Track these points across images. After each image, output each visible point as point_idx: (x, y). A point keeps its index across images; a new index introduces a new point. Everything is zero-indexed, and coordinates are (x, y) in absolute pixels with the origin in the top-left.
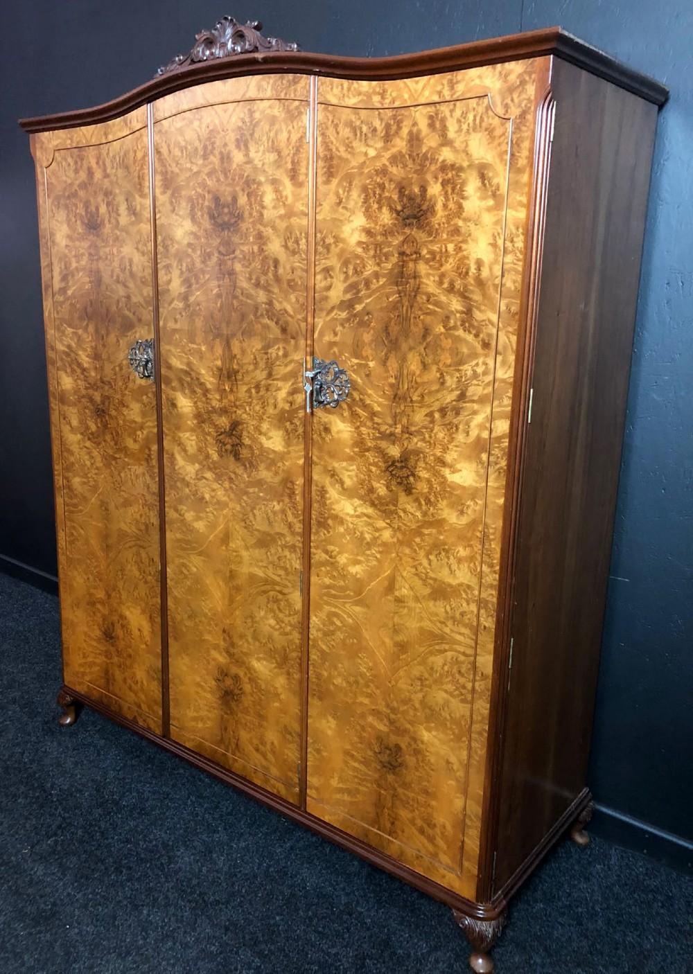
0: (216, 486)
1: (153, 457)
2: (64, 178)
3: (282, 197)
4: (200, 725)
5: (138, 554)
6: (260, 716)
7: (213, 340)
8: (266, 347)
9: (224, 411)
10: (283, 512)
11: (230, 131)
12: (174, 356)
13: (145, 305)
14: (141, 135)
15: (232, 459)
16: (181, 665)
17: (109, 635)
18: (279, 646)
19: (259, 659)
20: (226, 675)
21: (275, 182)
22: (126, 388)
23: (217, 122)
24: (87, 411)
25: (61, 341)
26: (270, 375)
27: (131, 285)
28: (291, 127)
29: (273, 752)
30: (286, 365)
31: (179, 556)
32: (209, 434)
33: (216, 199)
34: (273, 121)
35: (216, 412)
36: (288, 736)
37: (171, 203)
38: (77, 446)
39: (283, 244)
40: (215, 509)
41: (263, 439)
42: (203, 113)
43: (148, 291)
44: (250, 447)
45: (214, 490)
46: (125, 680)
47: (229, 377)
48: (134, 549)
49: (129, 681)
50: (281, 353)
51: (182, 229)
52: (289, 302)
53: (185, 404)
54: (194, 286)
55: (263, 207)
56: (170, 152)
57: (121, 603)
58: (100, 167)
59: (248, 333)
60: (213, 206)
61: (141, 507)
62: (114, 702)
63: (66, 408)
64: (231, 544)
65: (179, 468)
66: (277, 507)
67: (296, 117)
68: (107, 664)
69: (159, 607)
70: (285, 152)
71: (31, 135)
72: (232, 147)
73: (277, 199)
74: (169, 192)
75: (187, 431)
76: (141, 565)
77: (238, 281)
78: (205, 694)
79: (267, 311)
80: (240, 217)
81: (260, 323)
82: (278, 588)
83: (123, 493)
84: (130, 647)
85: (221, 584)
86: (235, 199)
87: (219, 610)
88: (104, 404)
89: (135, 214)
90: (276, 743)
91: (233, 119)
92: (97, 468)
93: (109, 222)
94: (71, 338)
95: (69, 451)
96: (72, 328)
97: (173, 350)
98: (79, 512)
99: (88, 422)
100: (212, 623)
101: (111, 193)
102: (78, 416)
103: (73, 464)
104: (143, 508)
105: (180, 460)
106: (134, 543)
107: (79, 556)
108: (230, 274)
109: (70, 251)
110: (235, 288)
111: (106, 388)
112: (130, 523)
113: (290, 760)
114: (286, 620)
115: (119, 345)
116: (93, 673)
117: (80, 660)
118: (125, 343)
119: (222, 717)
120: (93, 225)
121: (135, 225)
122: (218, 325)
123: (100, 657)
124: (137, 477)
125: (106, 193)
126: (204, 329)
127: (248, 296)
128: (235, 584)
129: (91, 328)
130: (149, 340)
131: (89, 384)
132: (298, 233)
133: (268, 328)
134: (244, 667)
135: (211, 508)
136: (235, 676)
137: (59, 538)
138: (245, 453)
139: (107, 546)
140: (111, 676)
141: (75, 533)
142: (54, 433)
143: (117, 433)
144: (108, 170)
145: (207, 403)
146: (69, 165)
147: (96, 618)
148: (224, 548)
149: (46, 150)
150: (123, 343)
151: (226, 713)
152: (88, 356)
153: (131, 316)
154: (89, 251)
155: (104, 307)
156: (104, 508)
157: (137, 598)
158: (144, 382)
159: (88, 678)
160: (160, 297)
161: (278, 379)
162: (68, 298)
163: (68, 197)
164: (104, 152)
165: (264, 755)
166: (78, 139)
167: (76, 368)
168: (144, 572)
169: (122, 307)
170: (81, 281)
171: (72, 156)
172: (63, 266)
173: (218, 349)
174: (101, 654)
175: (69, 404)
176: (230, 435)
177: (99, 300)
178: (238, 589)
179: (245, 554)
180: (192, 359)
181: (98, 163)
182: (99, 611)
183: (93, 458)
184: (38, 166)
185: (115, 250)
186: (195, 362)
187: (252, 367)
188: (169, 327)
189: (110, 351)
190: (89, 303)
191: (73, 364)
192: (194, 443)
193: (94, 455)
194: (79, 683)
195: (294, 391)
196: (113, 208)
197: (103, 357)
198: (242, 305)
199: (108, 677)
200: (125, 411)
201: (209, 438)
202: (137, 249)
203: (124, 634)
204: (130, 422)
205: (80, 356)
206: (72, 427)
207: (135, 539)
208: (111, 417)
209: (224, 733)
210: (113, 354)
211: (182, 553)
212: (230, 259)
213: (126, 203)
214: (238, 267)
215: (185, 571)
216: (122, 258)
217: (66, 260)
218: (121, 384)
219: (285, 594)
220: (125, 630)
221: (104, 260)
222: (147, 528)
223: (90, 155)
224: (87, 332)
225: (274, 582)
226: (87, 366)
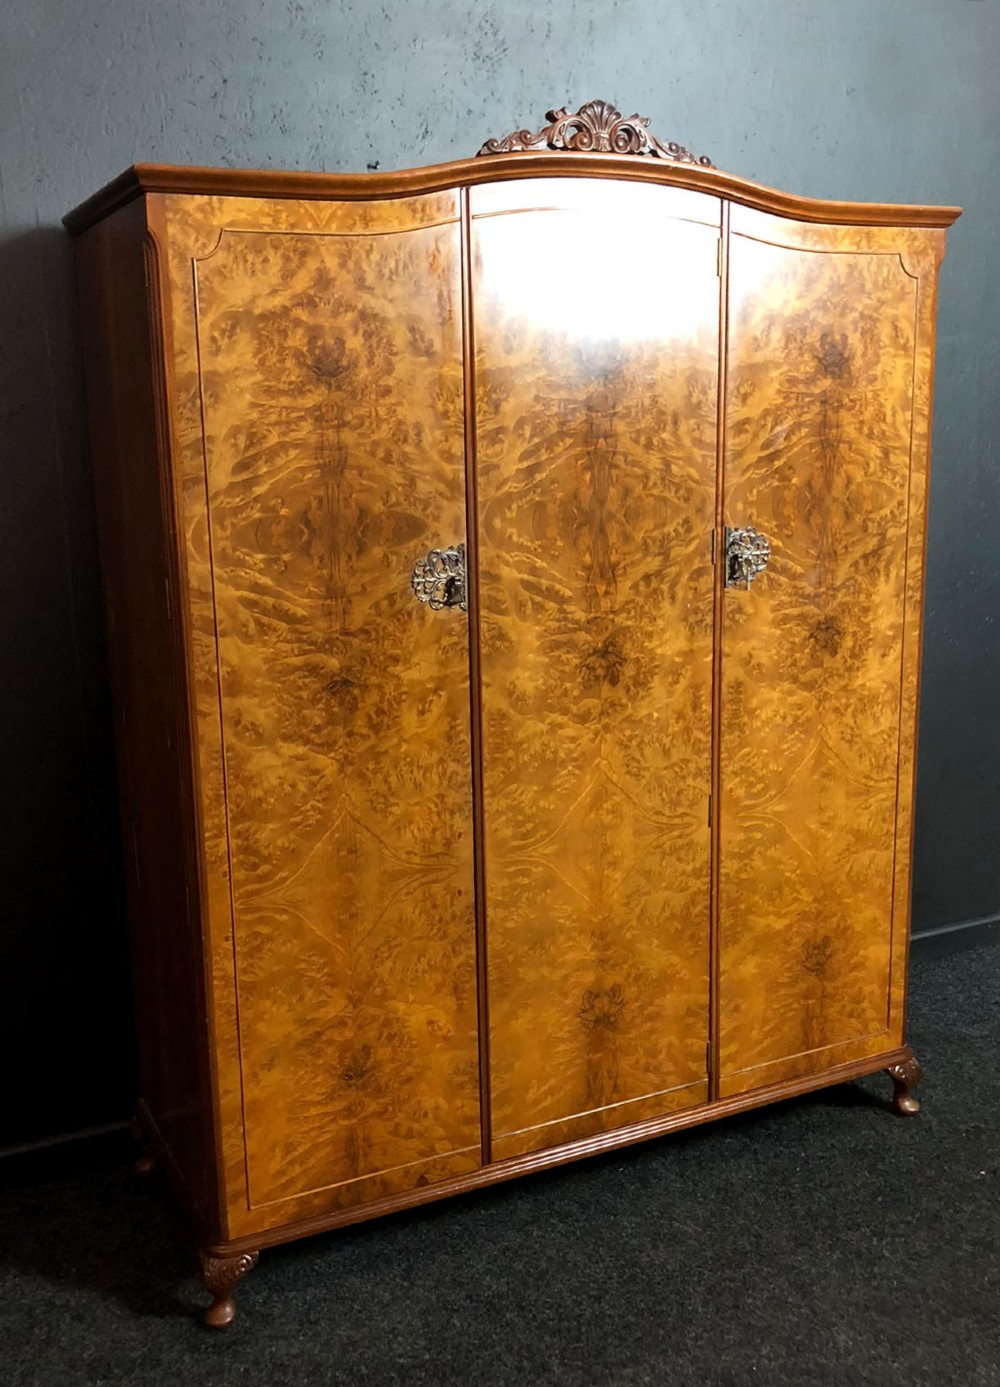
0: (578, 732)
1: (460, 728)
4: (547, 1103)
5: (427, 897)
6: (651, 1018)
7: (577, 529)
8: (660, 526)
9: (592, 624)
10: (686, 730)
12: (507, 564)
13: (447, 494)
15: (607, 686)
16: (514, 1030)
17: (356, 1072)
18: (677, 910)
20: (597, 996)
22: (404, 631)
24: (304, 694)
25: (233, 582)
26: (666, 560)
27: (419, 466)
29: (670, 1056)
30: (690, 542)
31: (509, 864)
32: (568, 663)
35: (580, 629)
36: (692, 1019)
37: (506, 339)
39: (687, 394)
40: (576, 767)
41: (655, 645)
43: (456, 471)
44: (637, 660)
45: (574, 740)
46: (396, 1130)
47: (602, 574)
48: (419, 894)
49: (405, 1125)
50: (681, 530)
51: (526, 375)
52: (693, 465)
53: (523, 631)
54: (545, 457)
57: (385, 997)
58: (348, 271)
59: (634, 512)
61: (435, 819)
63: (241, 703)
64: (605, 806)
65: (513, 729)
69: (473, 961)
75: (524, 670)
76: (433, 912)
77: (619, 445)
78: (561, 1048)
79: (663, 479)
80: (624, 361)
81: (652, 495)
82: (677, 833)
83: (394, 809)
84: (409, 1064)
87: (585, 908)
88: (349, 669)
89: (429, 353)
90: (675, 1042)
92: (328, 788)
93: (370, 363)
94: (261, 571)
95: (249, 781)
96: (262, 552)
97: (504, 554)
98: (276, 884)
99: (305, 712)
100: (574, 934)
101: (375, 316)
102: (279, 710)
103: (260, 800)
104: (439, 814)
105: (516, 717)
106: (415, 884)
107: (276, 969)
108: (606, 438)
109: (264, 413)
110: (614, 453)
111: (356, 642)
112: (408, 853)
113: (695, 1048)
114: (689, 868)
115: (388, 566)
116: (314, 1167)
117: (274, 1166)
118: (403, 559)
119: (589, 1062)
120: (327, 368)
121: (429, 370)
122: (587, 508)
123: (333, 1127)
124: (427, 769)
125: (364, 316)
126: (561, 516)
127: (634, 464)
128: (610, 858)
129: (318, 548)
130: (455, 547)
131: (312, 643)
132: (706, 382)
133: (665, 500)
134: (625, 966)
135: (570, 768)
136: (613, 989)
137: (216, 958)
138: (629, 671)
139: (351, 917)
140: (361, 1142)
141: (265, 930)
142: (205, 758)
143: (380, 712)
144: (370, 279)
145: (565, 619)
146: (266, 261)
147: (320, 1062)
148: (592, 816)
149: (199, 228)
150: (398, 561)
151: (595, 1052)
152: (309, 595)
153: (418, 514)
154: (317, 414)
155: (353, 505)
156: (343, 853)
157: (424, 972)
158: (444, 613)
159: (299, 1186)
160: (480, 480)
161: (677, 563)
162: (257, 499)
163: (263, 317)
164: (359, 250)
165: (657, 1070)
166: (292, 220)
167: (275, 623)
168: (440, 920)
169: (397, 504)
170: (294, 466)
171: (276, 248)
172: (242, 441)
173: (586, 540)
174: (332, 1121)
175: (250, 691)
176: (604, 653)
177: (342, 496)
178: (614, 865)
179: (626, 808)
180: (539, 563)
181: (343, 265)
182: (330, 1042)
183: (316, 772)
184: (170, 253)
185: (382, 412)
186: (545, 565)
187: (638, 556)
188: (497, 523)
189: (367, 578)
190: (314, 504)
191: (268, 615)
192: (541, 681)
193: (317, 766)
194: (276, 1210)
195: (699, 573)
196: (379, 343)
197: (350, 590)
198: (627, 475)
199: (352, 1151)
200: (398, 669)
201: (567, 668)
202: (433, 407)
203: (394, 1051)
204: (412, 683)
205: (287, 599)
206: (257, 733)
207: (418, 876)
208: (365, 688)
209: (591, 1082)
210: (374, 582)
211: (516, 856)
212: (606, 416)
213: (409, 334)
214: (620, 426)
215: (526, 881)
216: (400, 423)
217: (254, 430)
218: (390, 629)
219: (687, 835)
220: (396, 1042)
221: (354, 428)
222: (448, 844)
223: (323, 250)
224: (309, 555)
225: (672, 827)
226: (305, 613)
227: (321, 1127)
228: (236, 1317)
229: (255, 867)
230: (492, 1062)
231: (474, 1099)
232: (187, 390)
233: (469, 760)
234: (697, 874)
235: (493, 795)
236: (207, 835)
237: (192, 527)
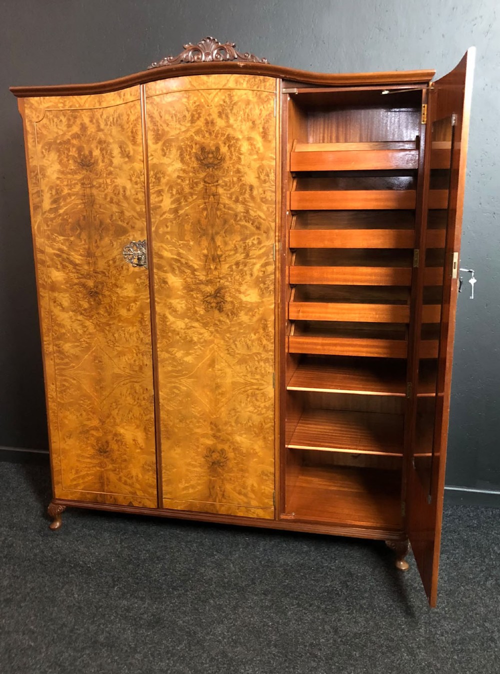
0: (203, 331)
1: (146, 319)
2: (56, 130)
3: (255, 148)
4: (191, 491)
5: (132, 388)
6: (242, 470)
7: (200, 237)
8: (244, 239)
9: (209, 282)
10: (259, 339)
11: (213, 106)
12: (166, 250)
13: (138, 217)
14: (134, 105)
15: (217, 312)
16: (173, 455)
17: (103, 450)
18: (256, 423)
19: (241, 435)
20: (214, 452)
21: (249, 139)
22: (120, 275)
23: (202, 100)
24: (80, 294)
25: (52, 246)
26: (247, 256)
27: (125, 204)
28: (262, 107)
29: (253, 491)
30: (260, 249)
31: (170, 382)
32: (197, 298)
33: (203, 149)
34: (248, 103)
35: (203, 283)
36: (265, 477)
37: (163, 150)
38: (69, 320)
39: (257, 176)
40: (202, 346)
41: (242, 297)
42: (190, 94)
43: (141, 208)
44: (232, 302)
45: (201, 334)
46: (120, 479)
47: (214, 260)
48: (128, 385)
49: (124, 479)
50: (255, 242)
51: (173, 166)
52: (262, 210)
53: (175, 281)
54: (183, 203)
55: (241, 154)
56: (161, 117)
57: (115, 424)
58: (93, 124)
59: (229, 232)
60: (200, 153)
61: (135, 355)
62: (109, 497)
63: (56, 294)
64: (216, 366)
65: (171, 324)
66: (253, 337)
67: (266, 102)
68: (102, 472)
69: (153, 420)
70: (258, 122)
71: (19, 99)
72: (215, 116)
73: (252, 149)
74: (160, 143)
75: (176, 298)
76: (135, 395)
77: (221, 200)
78: (196, 469)
79: (245, 217)
80: (223, 159)
81: (239, 224)
82: (255, 387)
83: (117, 348)
84: (125, 454)
85: (208, 393)
86: (218, 149)
87: (207, 411)
88: (97, 287)
89: (128, 156)
90: (255, 485)
91: (216, 99)
92: (90, 334)
93: (103, 161)
94: (62, 244)
95: (60, 325)
96: (63, 236)
97: (164, 246)
98: (71, 368)
99: (80, 302)
100: (201, 420)
101: (105, 142)
102: (70, 299)
103: (64, 334)
104: (137, 355)
105: (171, 318)
106: (128, 381)
107: (71, 400)
108: (214, 195)
109: (62, 182)
110: (218, 203)
111: (100, 276)
112: (124, 368)
113: (267, 492)
114: (262, 405)
115: (113, 246)
116: (87, 482)
117: (72, 476)
118: (119, 244)
119: (210, 480)
120: (86, 163)
121: (128, 164)
122: (204, 228)
123: (94, 469)
124: (131, 335)
125: (100, 142)
126: (192, 231)
127: (229, 209)
128: (220, 391)
129: (84, 236)
130: (142, 241)
131: (82, 275)
132: (268, 170)
133: (246, 227)
134: (228, 442)
135: (199, 346)
136: (221, 450)
137: (49, 390)
138: (228, 307)
139: (101, 388)
140: (105, 480)
141: (67, 384)
142: (43, 314)
143: (111, 307)
144: (102, 126)
145: (195, 278)
146: (61, 121)
147: (89, 442)
148: (210, 370)
149: (36, 110)
150: (117, 244)
151: (213, 477)
152: (81, 255)
153: (125, 225)
154: (82, 182)
155: (97, 220)
156: (97, 361)
157: (131, 418)
158: (137, 269)
159: (82, 487)
160: (152, 212)
161: (253, 258)
162: (60, 215)
163: (60, 143)
164: (98, 114)
165: (245, 495)
166: (71, 104)
167: (67, 264)
168: (138, 399)
169: (116, 220)
170: (74, 202)
171: (65, 116)
172: (54, 192)
173: (205, 243)
174: (95, 467)
175: (60, 291)
176: (215, 297)
177: (93, 215)
178: (222, 394)
179: (228, 370)
180: (181, 251)
181: (91, 121)
182: (93, 435)
183: (85, 327)
184: (27, 121)
185: (109, 181)
186: (184, 252)
187: (233, 252)
188: (161, 231)
189: (104, 250)
190: (82, 218)
191: (64, 262)
192: (183, 306)
193: (86, 325)
194: (72, 493)
195: (266, 264)
196: (107, 152)
197: (96, 255)
198: (225, 214)
199: (102, 481)
200: (118, 290)
201: (196, 301)
202: (131, 180)
203: (119, 446)
204: (124, 297)
205: (72, 255)
206: (62, 307)
207: (129, 378)
208: (104, 296)
209: (211, 490)
210: (107, 252)
211: (173, 380)
212: (214, 186)
213: (119, 149)
214: (221, 191)
215: (177, 391)
216: (116, 186)
217: (58, 188)
218: (114, 272)
219: (261, 389)
220: (120, 443)
221: (97, 188)
222: (141, 368)
223: (83, 116)
224: (80, 238)
225: (252, 384)
226: (79, 262)
227: (89, 468)
228: (59, 527)
229: (62, 359)
230: (163, 465)
231: (154, 478)
232: (34, 172)
233: (150, 334)
234: (267, 408)
235: (162, 351)
236: (45, 343)
237: (37, 225)
